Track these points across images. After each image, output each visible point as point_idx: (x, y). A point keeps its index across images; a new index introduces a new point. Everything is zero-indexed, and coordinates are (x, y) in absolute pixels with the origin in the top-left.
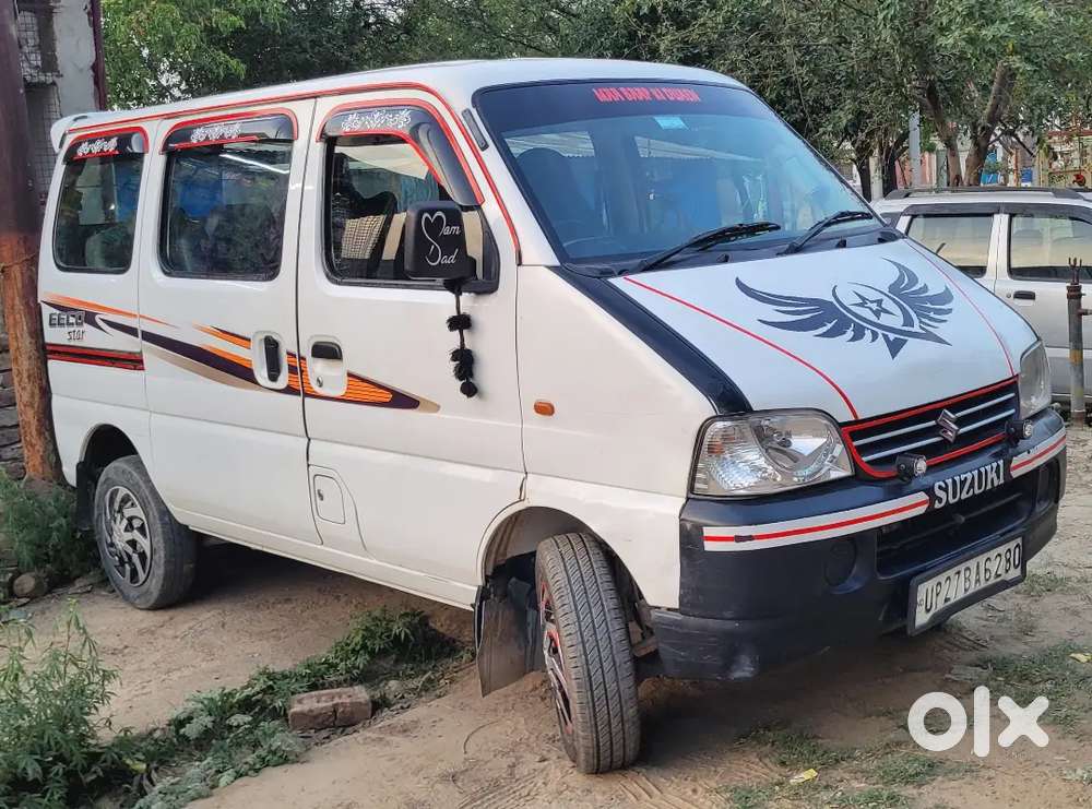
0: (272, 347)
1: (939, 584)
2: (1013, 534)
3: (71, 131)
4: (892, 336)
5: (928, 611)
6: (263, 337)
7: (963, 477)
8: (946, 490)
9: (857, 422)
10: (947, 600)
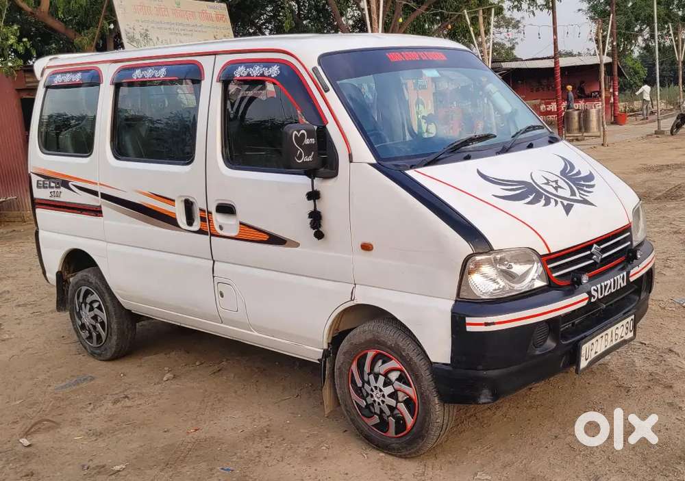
0: (189, 205)
1: (593, 344)
2: (630, 313)
3: (48, 67)
4: (566, 202)
5: (587, 360)
6: (183, 199)
7: (606, 283)
8: (597, 291)
9: (550, 254)
10: (596, 353)
